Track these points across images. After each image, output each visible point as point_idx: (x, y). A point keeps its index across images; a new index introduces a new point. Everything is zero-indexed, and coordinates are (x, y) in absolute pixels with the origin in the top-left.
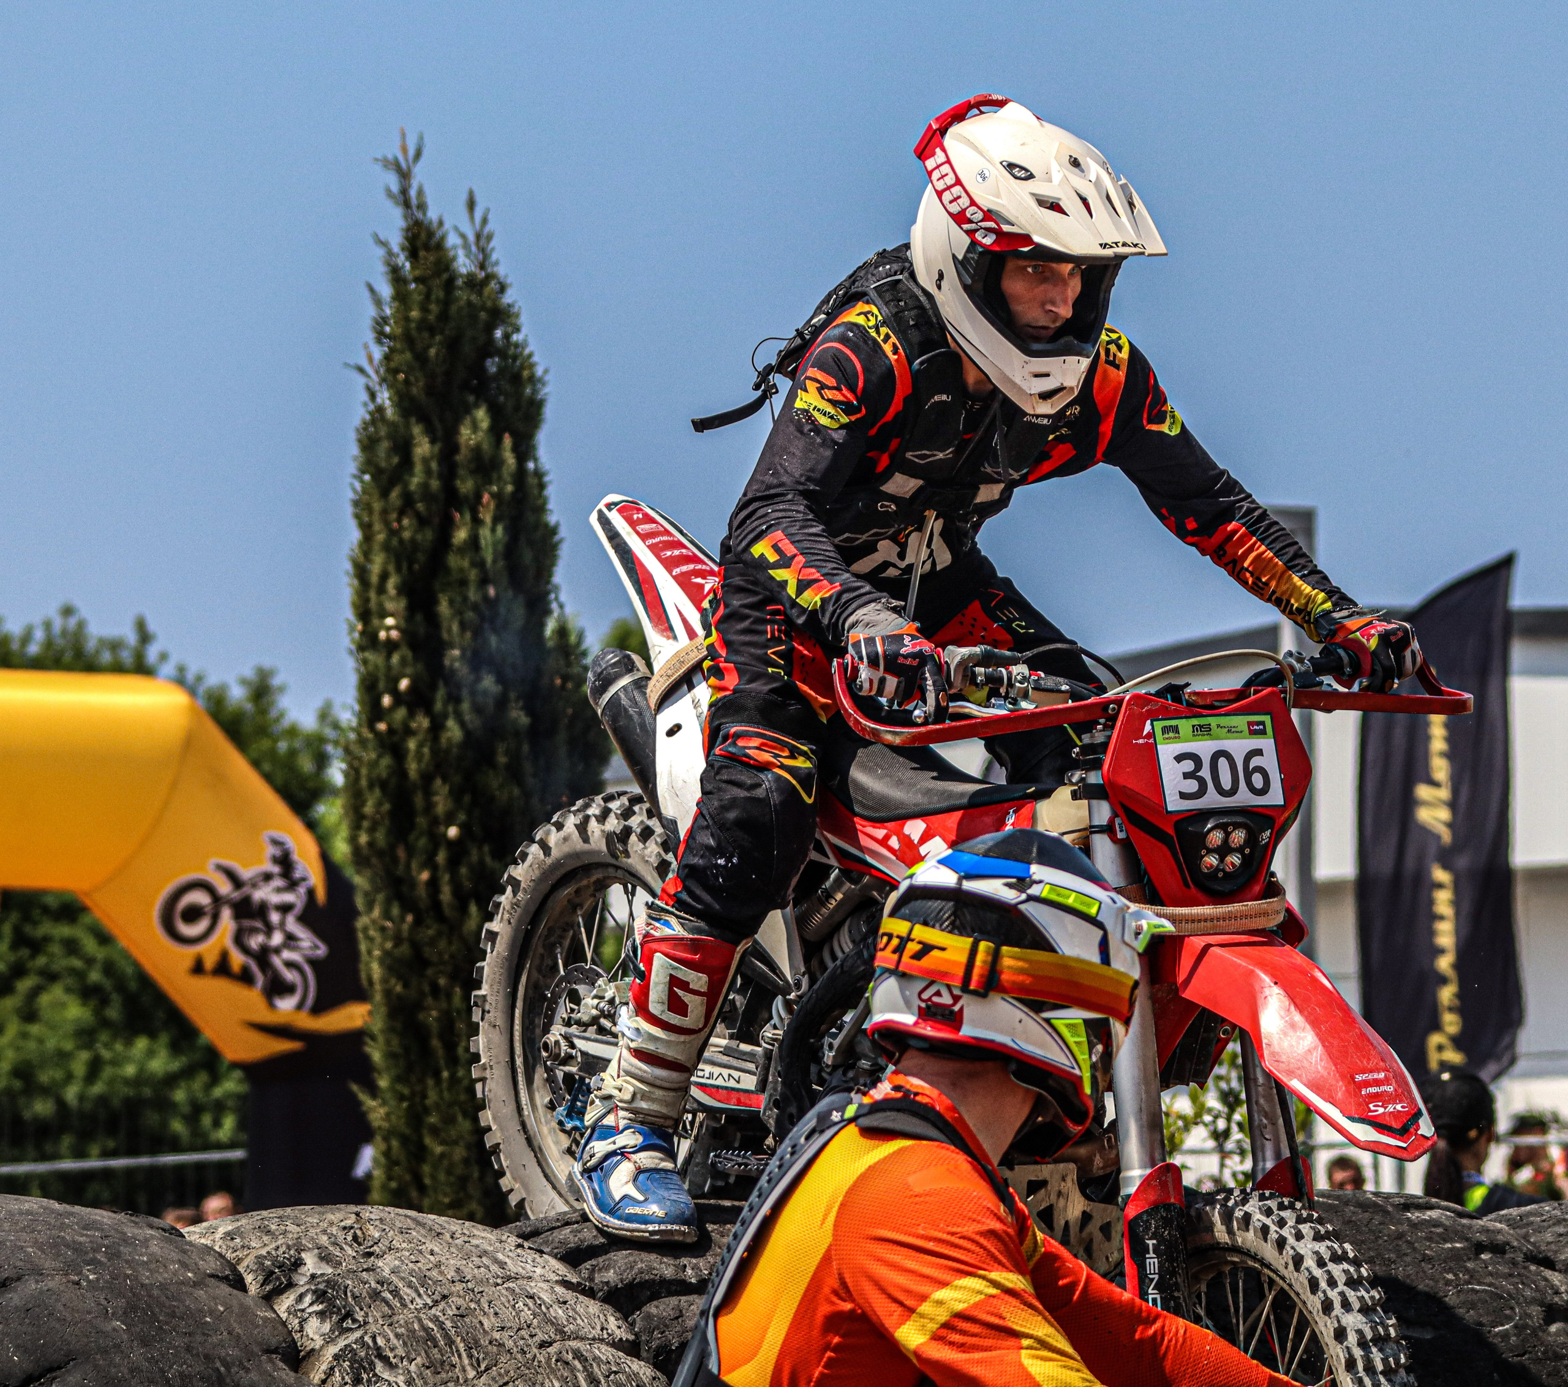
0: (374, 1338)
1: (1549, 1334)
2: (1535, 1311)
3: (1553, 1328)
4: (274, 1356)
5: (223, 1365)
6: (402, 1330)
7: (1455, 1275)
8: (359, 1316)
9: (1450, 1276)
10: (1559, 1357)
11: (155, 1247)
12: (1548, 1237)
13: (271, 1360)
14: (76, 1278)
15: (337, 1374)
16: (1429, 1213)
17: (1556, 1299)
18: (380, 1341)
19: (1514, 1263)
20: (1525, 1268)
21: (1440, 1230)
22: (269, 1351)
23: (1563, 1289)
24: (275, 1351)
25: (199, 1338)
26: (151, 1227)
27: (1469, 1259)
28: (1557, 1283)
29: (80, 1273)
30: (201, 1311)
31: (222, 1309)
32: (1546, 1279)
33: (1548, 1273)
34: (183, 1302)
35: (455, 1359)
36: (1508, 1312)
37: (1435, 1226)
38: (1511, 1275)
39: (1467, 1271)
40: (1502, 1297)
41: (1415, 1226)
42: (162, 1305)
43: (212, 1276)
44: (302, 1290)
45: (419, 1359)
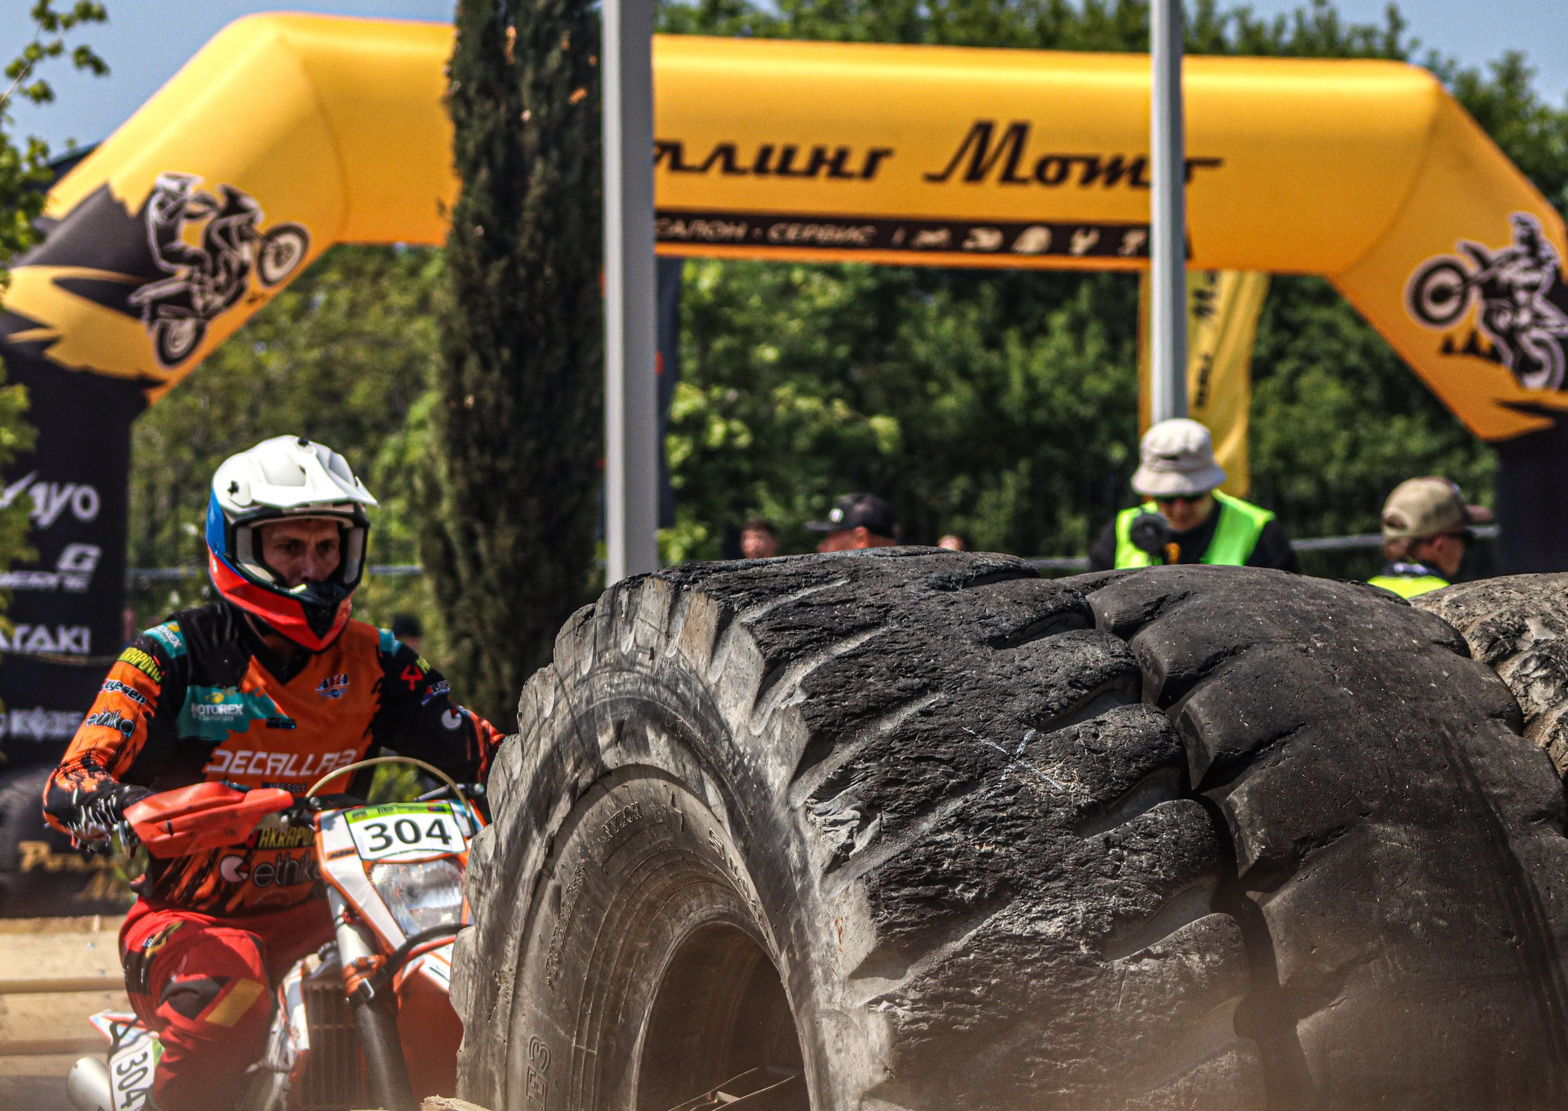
4: (1499, 720)
5: (1448, 729)
11: (1380, 616)
13: (1496, 725)
14: (1304, 646)
15: (1562, 737)
22: (1493, 715)
24: (1500, 715)
25: (1425, 703)
29: (1308, 641)
30: (1426, 677)
31: (1446, 674)
34: (1408, 668)
42: (1387, 671)
43: (1437, 643)
44: (1527, 656)
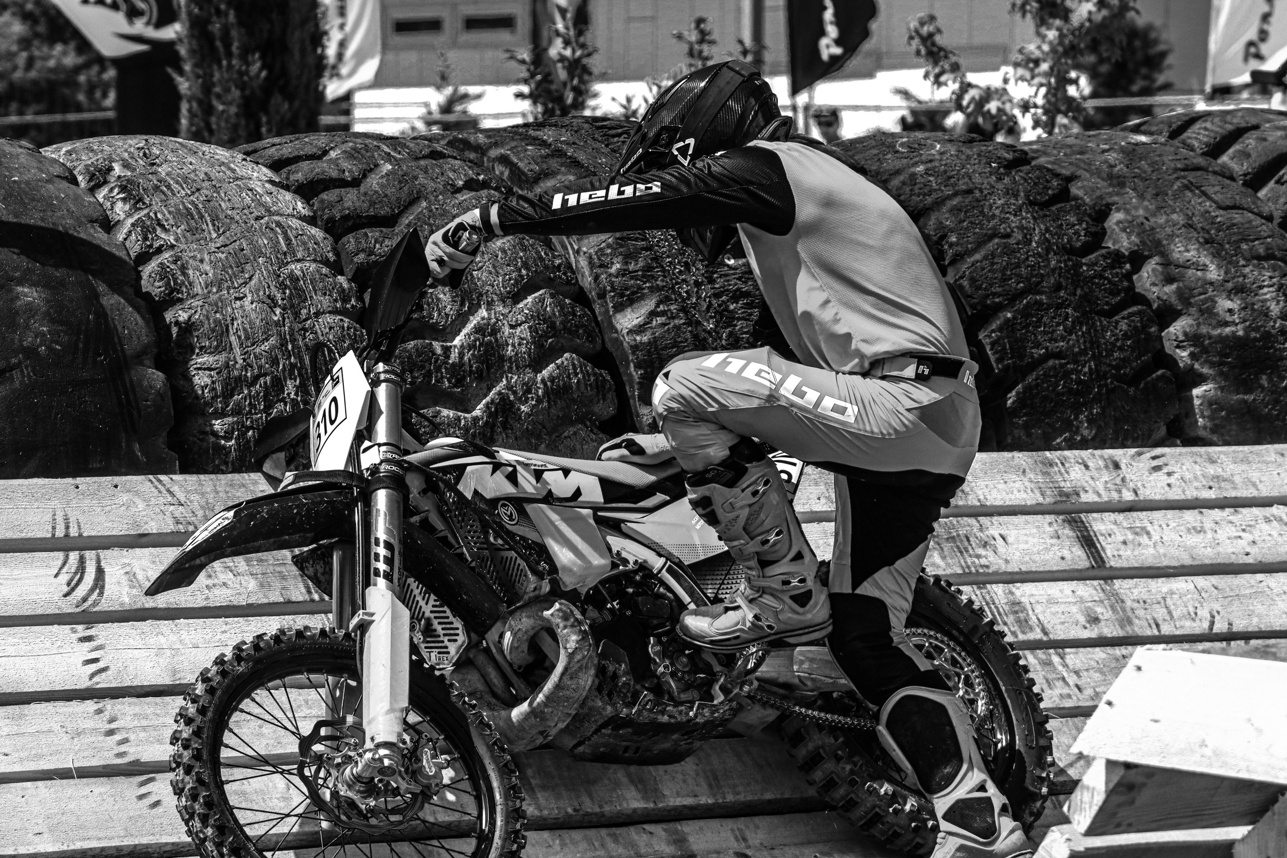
0: (156, 214)
4: (95, 224)
6: (172, 209)
8: (147, 200)
11: (23, 159)
13: (93, 227)
15: (133, 235)
18: (159, 216)
22: (92, 221)
24: (96, 221)
25: (50, 213)
26: (21, 147)
30: (50, 197)
31: (63, 196)
34: (39, 191)
35: (204, 227)
42: (26, 193)
43: (58, 176)
44: (113, 185)
45: (183, 227)
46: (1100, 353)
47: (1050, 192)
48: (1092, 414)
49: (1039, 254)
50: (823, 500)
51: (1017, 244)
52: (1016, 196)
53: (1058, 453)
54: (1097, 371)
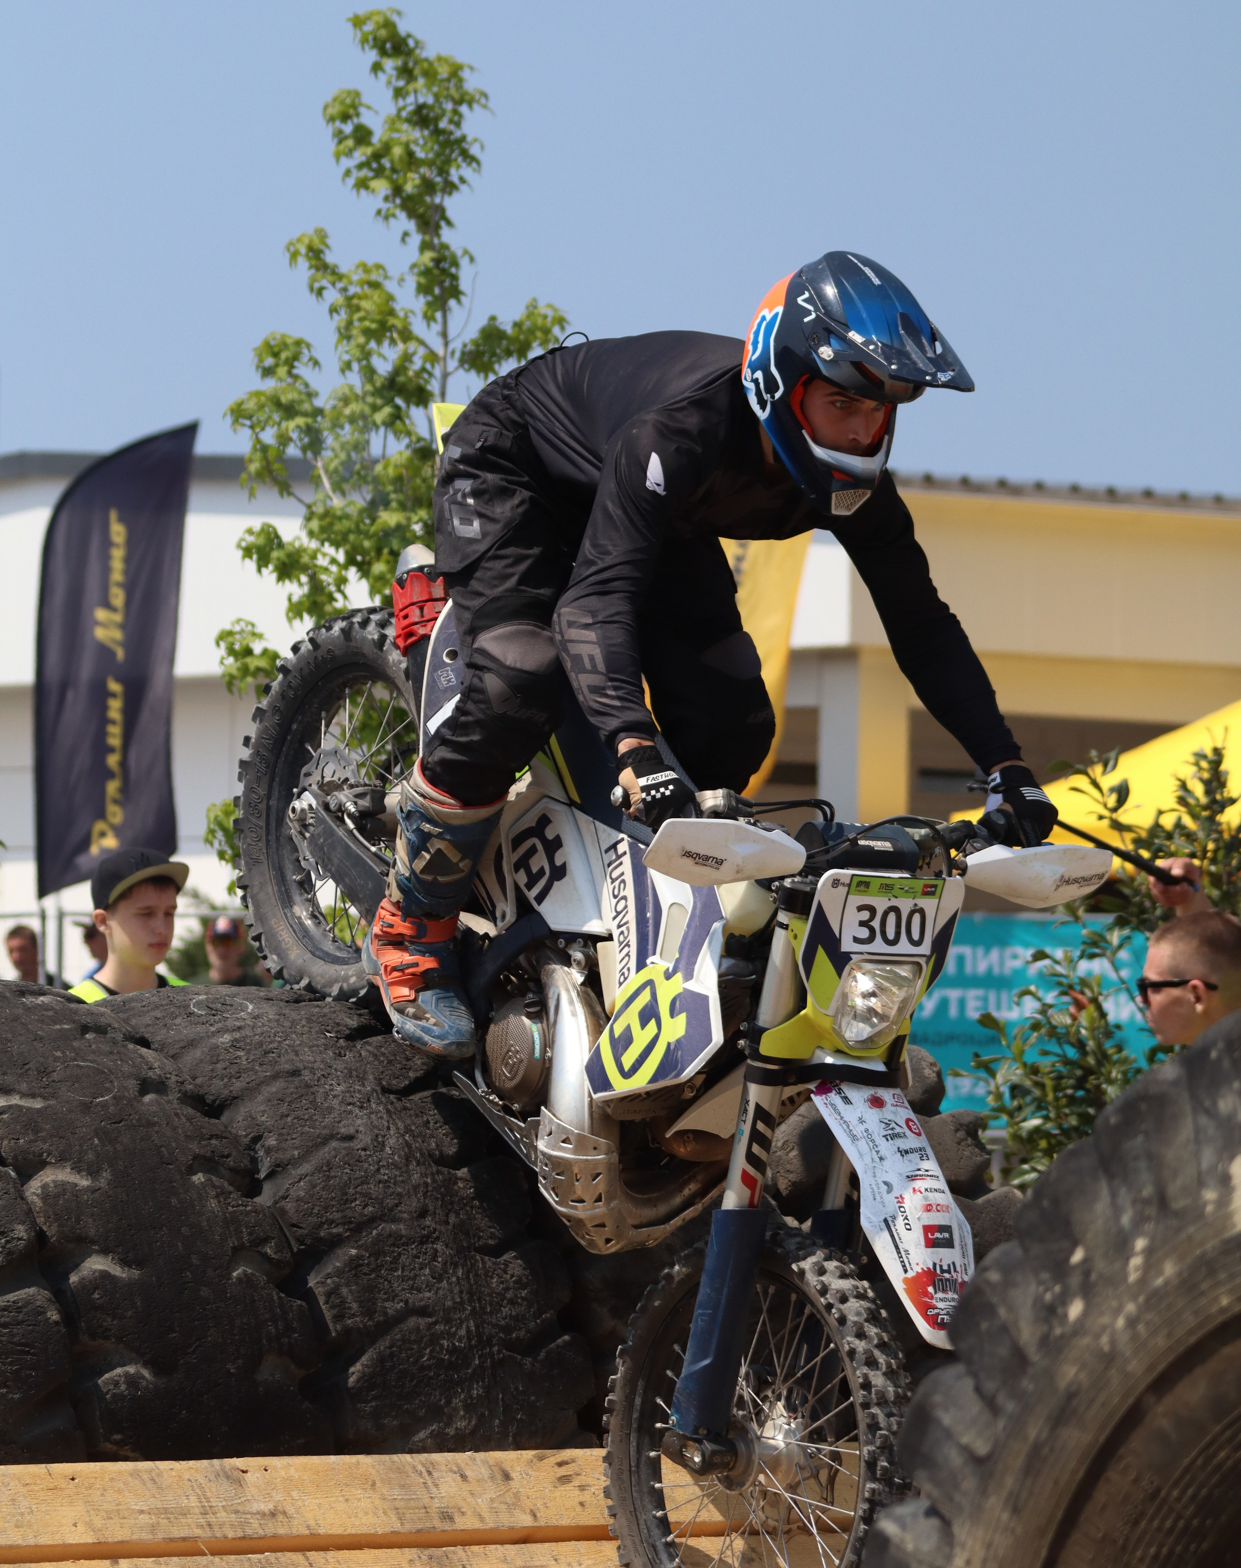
1: (143, 1104)
2: (132, 1085)
3: (148, 1098)
7: (63, 1053)
9: (59, 1054)
10: (151, 1124)
12: (147, 1020)
16: (42, 998)
17: (150, 1074)
19: (114, 1042)
20: (125, 1046)
21: (50, 1013)
23: (156, 1065)
27: (76, 1039)
28: (151, 1059)
32: (141, 1056)
33: (144, 1051)
36: (107, 1085)
37: (46, 1010)
38: (111, 1053)
39: (74, 1049)
40: (103, 1072)
41: (28, 1009)
46: (483, 1308)
47: (412, 1074)
48: (471, 1397)
49: (396, 1165)
50: (81, 1528)
51: (364, 1149)
52: (362, 1079)
53: (424, 1457)
54: (479, 1334)
